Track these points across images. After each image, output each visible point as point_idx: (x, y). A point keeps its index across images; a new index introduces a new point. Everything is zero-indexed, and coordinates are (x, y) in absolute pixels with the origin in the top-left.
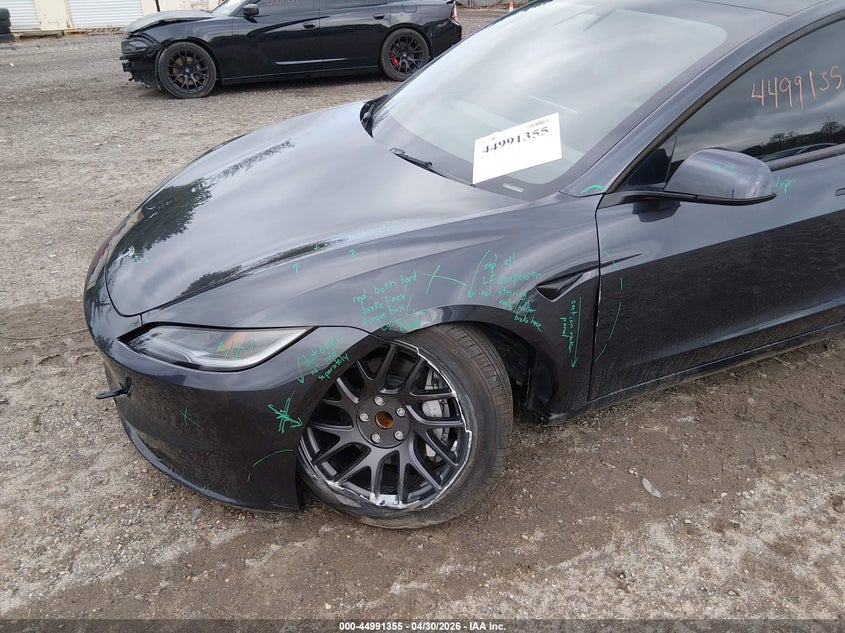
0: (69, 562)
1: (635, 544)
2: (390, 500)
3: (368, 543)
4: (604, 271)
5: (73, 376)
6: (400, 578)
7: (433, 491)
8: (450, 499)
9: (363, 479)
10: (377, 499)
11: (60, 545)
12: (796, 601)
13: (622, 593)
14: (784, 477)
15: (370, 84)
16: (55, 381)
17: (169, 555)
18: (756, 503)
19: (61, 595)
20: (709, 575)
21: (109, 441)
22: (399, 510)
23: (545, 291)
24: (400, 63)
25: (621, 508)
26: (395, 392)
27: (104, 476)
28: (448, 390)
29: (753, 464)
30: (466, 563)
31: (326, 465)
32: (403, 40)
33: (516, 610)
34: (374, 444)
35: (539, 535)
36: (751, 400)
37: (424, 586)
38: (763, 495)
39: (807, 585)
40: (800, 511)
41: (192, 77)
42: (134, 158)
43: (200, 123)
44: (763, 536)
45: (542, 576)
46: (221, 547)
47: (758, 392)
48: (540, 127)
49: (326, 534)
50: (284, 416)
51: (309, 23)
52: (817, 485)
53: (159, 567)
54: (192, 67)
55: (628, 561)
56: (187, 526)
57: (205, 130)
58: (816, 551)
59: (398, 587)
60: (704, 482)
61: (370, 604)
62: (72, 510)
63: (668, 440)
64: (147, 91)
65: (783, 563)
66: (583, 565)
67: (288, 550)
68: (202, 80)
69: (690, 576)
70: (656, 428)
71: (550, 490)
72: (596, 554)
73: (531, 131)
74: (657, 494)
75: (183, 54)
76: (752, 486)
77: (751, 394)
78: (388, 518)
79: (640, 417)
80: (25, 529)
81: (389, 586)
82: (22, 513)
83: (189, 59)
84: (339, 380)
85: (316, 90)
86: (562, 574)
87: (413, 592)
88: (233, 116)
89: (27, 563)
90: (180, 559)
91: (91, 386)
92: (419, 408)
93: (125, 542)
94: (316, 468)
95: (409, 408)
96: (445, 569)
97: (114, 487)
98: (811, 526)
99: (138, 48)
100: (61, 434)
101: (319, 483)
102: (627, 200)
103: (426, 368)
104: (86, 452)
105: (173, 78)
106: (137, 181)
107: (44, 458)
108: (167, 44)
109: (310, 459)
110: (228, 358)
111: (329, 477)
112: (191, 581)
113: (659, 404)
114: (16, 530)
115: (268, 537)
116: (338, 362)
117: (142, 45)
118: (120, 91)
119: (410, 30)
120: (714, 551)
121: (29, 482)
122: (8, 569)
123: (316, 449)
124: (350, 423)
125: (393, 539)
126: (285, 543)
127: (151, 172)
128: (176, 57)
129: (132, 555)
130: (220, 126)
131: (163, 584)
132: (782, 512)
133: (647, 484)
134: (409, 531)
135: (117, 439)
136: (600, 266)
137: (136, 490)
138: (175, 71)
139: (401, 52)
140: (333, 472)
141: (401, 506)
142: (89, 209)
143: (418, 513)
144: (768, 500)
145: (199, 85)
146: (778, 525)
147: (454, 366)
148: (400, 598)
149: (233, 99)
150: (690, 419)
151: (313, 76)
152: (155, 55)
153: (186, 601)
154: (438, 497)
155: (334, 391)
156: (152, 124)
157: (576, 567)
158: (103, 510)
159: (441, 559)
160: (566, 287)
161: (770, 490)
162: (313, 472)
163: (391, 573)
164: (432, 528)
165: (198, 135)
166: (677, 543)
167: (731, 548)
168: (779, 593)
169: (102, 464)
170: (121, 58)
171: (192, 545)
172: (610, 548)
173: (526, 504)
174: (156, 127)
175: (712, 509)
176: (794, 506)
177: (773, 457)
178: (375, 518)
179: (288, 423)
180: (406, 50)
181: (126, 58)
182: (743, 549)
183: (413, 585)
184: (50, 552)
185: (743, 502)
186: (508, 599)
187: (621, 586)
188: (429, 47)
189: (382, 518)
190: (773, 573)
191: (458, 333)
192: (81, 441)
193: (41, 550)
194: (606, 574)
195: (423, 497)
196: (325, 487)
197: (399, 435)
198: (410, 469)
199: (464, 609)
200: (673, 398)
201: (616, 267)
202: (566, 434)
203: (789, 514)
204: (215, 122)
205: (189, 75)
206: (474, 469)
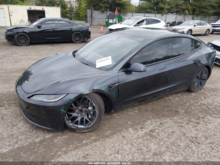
0: (17, 143)
1: (127, 132)
2: (82, 126)
3: (78, 135)
4: (120, 83)
5: (8, 109)
6: (84, 140)
7: (90, 124)
8: (93, 125)
9: (77, 123)
10: (80, 126)
11: (14, 140)
12: (153, 139)
13: (124, 139)
14: (153, 120)
15: (69, 44)
16: (4, 110)
17: (38, 140)
18: (148, 124)
19: (16, 148)
20: (139, 136)
21: (19, 121)
22: (84, 128)
23: (110, 87)
24: (76, 39)
25: (124, 126)
26: (83, 105)
27: (20, 128)
28: (93, 104)
29: (147, 118)
30: (96, 137)
31: (69, 121)
32: (77, 34)
33: (106, 143)
34: (79, 116)
35: (110, 132)
36: (148, 108)
37: (89, 141)
38: (149, 123)
39: (155, 136)
40: (155, 125)
41: (24, 41)
42: (11, 61)
43: (27, 52)
44: (148, 129)
45: (110, 138)
46: (48, 138)
47: (149, 106)
48: (108, 58)
49: (69, 134)
50: (63, 110)
51: (54, 29)
52: (158, 121)
53: (36, 142)
54: (24, 39)
55: (125, 134)
56: (41, 135)
57: (28, 54)
58: (157, 131)
59: (84, 141)
60: (139, 121)
61: (79, 145)
62: (15, 134)
63: (133, 115)
64: (11, 44)
65: (151, 133)
66: (118, 136)
67: (62, 138)
68: (26, 42)
69: (136, 136)
70: (131, 113)
71: (112, 124)
72: (120, 134)
73: (106, 59)
74: (131, 124)
75: (21, 35)
76: (147, 122)
77: (148, 107)
78: (82, 130)
79: (128, 111)
80: (5, 138)
81: (82, 142)
82: (3, 135)
83: (23, 37)
84: (72, 104)
85: (55, 45)
86: (114, 137)
87: (87, 142)
88: (35, 51)
89: (7, 144)
90: (40, 141)
91: (13, 111)
92: (87, 109)
93: (28, 139)
94: (67, 121)
95: (86, 108)
96: (93, 138)
97: (23, 129)
98: (157, 127)
99: (10, 34)
100: (9, 120)
101: (68, 124)
102: (123, 71)
103: (89, 101)
104: (15, 124)
105: (19, 41)
106: (13, 67)
107: (5, 125)
108: (18, 33)
109: (66, 120)
110: (52, 100)
111: (70, 123)
112: (43, 144)
113: (132, 109)
114: (3, 138)
115: (58, 136)
116: (73, 100)
117: (11, 33)
118: (4, 44)
119: (79, 32)
120: (140, 132)
121: (3, 130)
122: (4, 145)
123: (68, 118)
124: (74, 112)
125: (82, 134)
126: (61, 136)
127: (16, 64)
128: (20, 36)
129: (30, 141)
130: (32, 53)
131: (38, 145)
132: (152, 125)
133: (129, 122)
134: (85, 132)
135: (22, 121)
136: (119, 83)
137: (28, 129)
138: (19, 39)
139: (76, 37)
140: (71, 122)
141: (84, 127)
142: (2, 73)
143: (87, 128)
144: (150, 124)
145: (25, 43)
146: (151, 127)
147: (94, 100)
148: (85, 143)
149: (34, 47)
150: (137, 111)
151: (55, 41)
152: (14, 35)
153: (43, 147)
154: (91, 125)
155: (72, 106)
156: (14, 52)
157: (116, 136)
158: (22, 133)
159: (92, 137)
160: (113, 86)
161: (150, 122)
162: (67, 122)
163: (83, 140)
164: (90, 132)
165: (27, 55)
166: (134, 131)
167: (143, 131)
168: (150, 137)
169: (19, 125)
170: (5, 36)
171: (42, 138)
172: (122, 133)
173: (107, 127)
174: (15, 53)
175: (140, 126)
176: (154, 124)
177: (151, 117)
178: (79, 130)
179: (63, 112)
180: (78, 36)
181: (6, 36)
182: (145, 131)
183: (87, 141)
184: (12, 141)
185: (145, 124)
186: (104, 142)
187: (124, 138)
188: (83, 36)
189: (80, 130)
190: (150, 135)
191: (95, 94)
192: (13, 122)
193: (10, 141)
194: (122, 137)
195: (88, 125)
196: (69, 125)
197: (84, 114)
198: (86, 120)
199: (97, 144)
200: (134, 108)
201: (122, 83)
202: (115, 115)
203: (153, 126)
204: (30, 52)
205: (23, 40)
206: (98, 119)
